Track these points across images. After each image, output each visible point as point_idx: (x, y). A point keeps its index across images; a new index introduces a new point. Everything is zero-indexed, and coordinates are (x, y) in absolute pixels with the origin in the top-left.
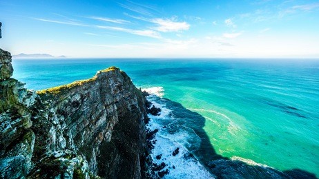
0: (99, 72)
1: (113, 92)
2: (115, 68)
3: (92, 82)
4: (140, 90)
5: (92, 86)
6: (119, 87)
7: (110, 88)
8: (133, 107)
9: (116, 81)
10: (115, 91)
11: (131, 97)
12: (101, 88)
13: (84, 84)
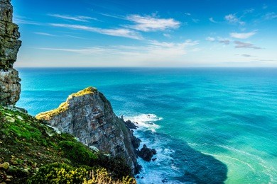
0: (70, 97)
1: (90, 127)
2: (93, 90)
3: (62, 114)
4: (122, 120)
5: (63, 119)
6: (99, 119)
7: (86, 122)
8: (119, 149)
9: (94, 110)
10: (93, 125)
11: (116, 134)
12: (74, 122)
13: (53, 117)
